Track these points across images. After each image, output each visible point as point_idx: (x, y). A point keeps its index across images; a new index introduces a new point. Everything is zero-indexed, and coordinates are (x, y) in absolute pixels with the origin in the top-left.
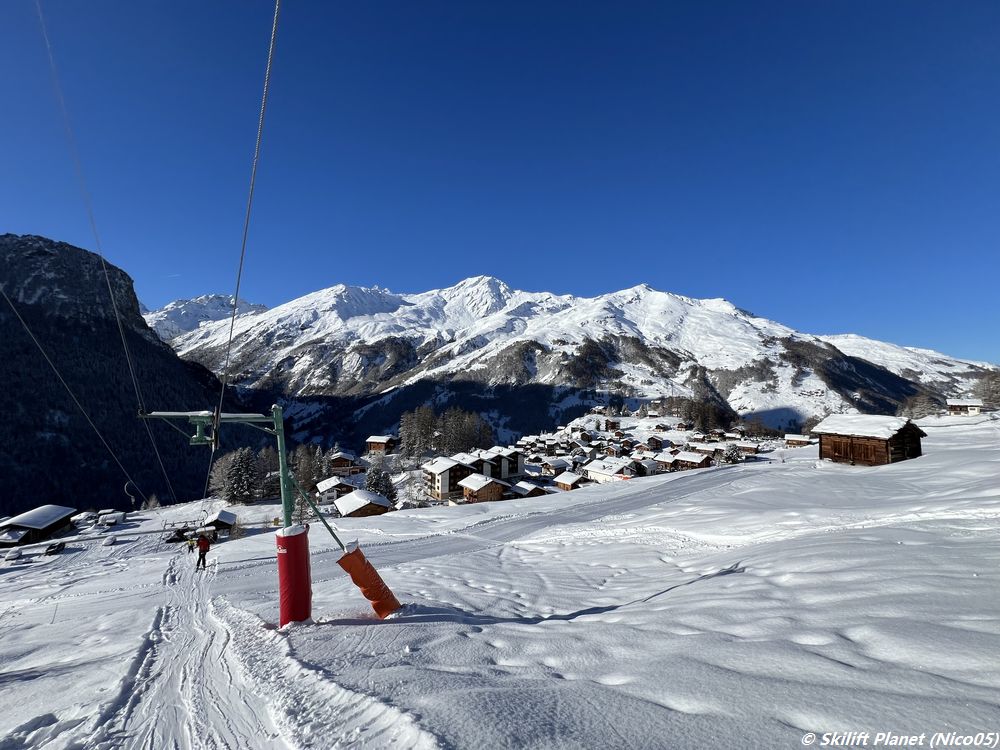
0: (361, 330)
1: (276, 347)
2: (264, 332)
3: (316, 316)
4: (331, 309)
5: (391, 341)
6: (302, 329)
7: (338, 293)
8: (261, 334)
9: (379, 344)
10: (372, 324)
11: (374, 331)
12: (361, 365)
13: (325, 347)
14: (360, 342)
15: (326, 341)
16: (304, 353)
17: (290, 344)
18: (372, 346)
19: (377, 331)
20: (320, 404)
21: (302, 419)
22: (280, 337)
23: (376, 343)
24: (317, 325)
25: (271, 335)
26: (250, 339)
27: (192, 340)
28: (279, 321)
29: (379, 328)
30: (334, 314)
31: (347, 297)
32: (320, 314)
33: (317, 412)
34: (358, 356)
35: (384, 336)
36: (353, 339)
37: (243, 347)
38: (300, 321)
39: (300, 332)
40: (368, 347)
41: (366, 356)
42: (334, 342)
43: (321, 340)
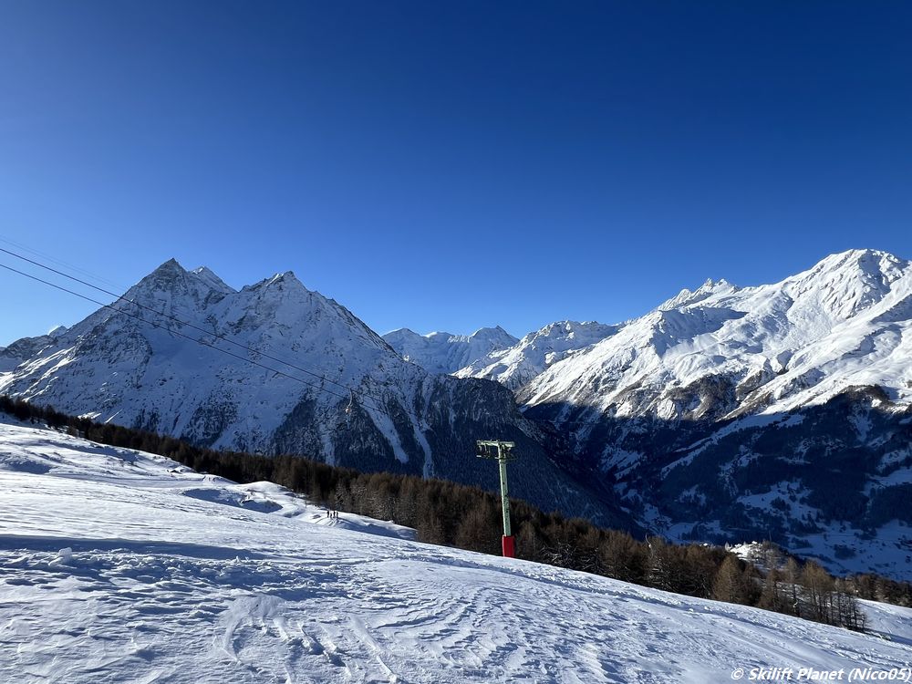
0: (677, 368)
1: (602, 393)
2: (593, 377)
3: (634, 354)
4: (648, 345)
5: (708, 380)
6: (623, 371)
7: (655, 323)
8: (590, 380)
9: (694, 386)
10: (688, 359)
11: (690, 368)
12: (675, 411)
13: (642, 392)
14: (675, 384)
15: (643, 385)
16: (624, 400)
17: (613, 388)
18: (686, 390)
19: (693, 368)
20: (639, 453)
21: (623, 468)
22: (605, 382)
23: (691, 385)
24: (636, 364)
25: (598, 380)
26: (583, 385)
27: (543, 384)
28: (603, 365)
29: (696, 363)
30: (651, 350)
31: (664, 326)
32: (638, 351)
33: (636, 462)
34: (671, 402)
35: (700, 374)
36: (669, 379)
37: (578, 394)
38: (620, 362)
39: (621, 374)
40: (683, 391)
41: (680, 401)
42: (650, 386)
43: (639, 385)
